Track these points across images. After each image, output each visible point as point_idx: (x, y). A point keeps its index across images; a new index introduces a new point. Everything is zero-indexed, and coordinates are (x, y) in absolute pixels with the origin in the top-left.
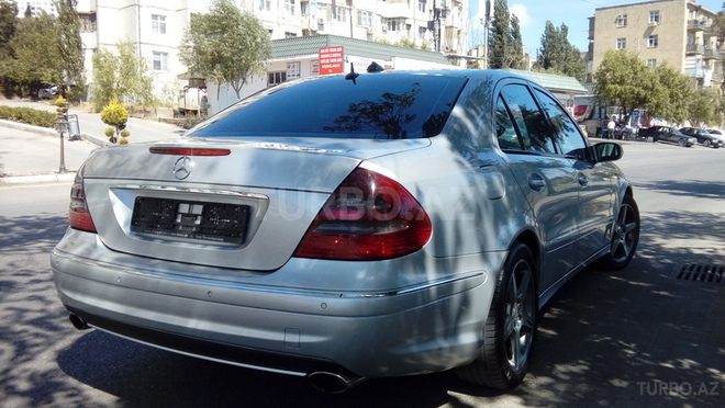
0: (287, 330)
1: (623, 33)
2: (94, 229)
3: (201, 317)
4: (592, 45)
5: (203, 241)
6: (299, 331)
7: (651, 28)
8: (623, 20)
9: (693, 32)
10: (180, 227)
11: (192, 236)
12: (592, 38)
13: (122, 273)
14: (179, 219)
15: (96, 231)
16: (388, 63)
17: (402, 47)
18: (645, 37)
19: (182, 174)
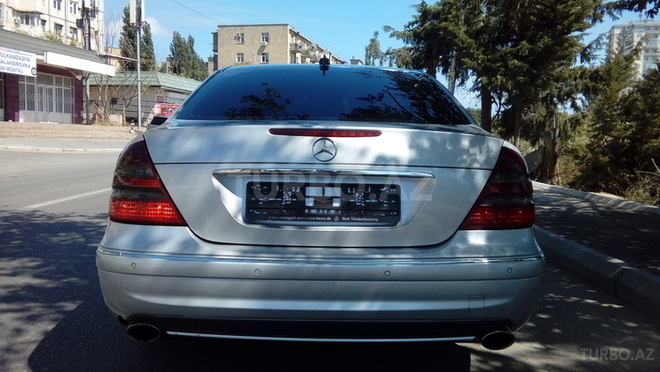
1: (241, 48)
2: (178, 220)
3: (375, 297)
4: (216, 56)
5: (351, 223)
6: (483, 297)
7: (263, 47)
8: (240, 38)
9: (293, 53)
10: (314, 211)
11: (337, 219)
12: (215, 50)
13: (264, 264)
14: (310, 203)
15: (184, 223)
16: (40, 57)
17: (54, 43)
18: (258, 54)
19: (324, 156)
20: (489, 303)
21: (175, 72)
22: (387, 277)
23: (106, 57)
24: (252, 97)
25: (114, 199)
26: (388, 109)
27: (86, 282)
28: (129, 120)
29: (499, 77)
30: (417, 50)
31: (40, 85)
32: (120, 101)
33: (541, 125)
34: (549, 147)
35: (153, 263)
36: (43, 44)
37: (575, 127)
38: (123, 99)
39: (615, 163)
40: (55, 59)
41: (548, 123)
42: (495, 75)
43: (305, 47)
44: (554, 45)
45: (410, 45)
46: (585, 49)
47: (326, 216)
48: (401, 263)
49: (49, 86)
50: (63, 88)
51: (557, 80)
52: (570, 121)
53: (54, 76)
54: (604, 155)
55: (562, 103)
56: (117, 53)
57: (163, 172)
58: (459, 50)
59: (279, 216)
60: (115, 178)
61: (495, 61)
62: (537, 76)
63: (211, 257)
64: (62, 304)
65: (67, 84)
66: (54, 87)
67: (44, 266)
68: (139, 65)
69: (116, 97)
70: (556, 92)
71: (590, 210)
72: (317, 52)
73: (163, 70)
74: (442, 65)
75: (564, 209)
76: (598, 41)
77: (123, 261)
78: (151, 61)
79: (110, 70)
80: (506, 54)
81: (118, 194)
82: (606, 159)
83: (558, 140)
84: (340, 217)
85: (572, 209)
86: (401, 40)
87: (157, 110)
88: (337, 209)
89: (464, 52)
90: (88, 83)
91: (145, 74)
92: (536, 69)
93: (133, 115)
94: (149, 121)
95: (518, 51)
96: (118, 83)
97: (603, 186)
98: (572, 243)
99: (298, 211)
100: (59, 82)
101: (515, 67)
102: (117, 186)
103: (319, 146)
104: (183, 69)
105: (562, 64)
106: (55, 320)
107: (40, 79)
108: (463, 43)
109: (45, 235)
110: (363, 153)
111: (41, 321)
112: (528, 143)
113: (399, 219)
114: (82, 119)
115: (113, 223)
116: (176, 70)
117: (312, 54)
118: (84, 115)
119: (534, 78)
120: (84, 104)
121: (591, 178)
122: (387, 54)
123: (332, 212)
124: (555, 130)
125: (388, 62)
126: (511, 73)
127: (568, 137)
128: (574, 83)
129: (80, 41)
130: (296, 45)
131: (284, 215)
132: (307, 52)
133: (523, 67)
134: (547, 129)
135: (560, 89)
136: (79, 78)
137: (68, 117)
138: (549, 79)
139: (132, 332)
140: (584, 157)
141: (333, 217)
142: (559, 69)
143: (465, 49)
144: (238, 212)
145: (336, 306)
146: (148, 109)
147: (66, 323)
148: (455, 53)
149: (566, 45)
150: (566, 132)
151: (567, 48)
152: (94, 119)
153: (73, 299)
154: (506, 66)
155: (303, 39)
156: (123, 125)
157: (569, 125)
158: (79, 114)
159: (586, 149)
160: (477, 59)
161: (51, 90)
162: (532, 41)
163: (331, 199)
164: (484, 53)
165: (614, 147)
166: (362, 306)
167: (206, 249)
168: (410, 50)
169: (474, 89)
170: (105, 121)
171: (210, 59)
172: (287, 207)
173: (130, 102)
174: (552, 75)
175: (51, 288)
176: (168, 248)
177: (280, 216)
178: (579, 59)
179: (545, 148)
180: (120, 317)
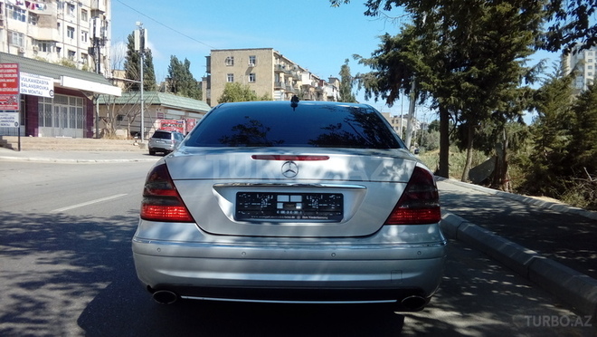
0: (392, 272)
1: (231, 70)
2: (190, 219)
3: (325, 271)
4: (209, 77)
5: (309, 220)
6: (401, 272)
7: (251, 68)
8: (231, 61)
9: (277, 73)
10: (283, 212)
11: (299, 217)
12: (209, 72)
13: (249, 249)
14: (280, 206)
15: (193, 221)
16: (57, 81)
17: (68, 68)
18: (247, 74)
19: (290, 174)
20: (405, 276)
21: (173, 91)
22: (333, 258)
23: (113, 79)
24: (240, 127)
25: (144, 205)
26: (347, 135)
27: (111, 269)
28: (133, 134)
29: (452, 97)
30: (382, 74)
31: (57, 105)
32: (125, 118)
33: (493, 137)
34: (501, 157)
35: (172, 249)
36: (59, 69)
37: (523, 139)
38: (129, 116)
39: (553, 171)
40: (70, 82)
41: (499, 136)
42: (449, 96)
43: (288, 68)
44: (499, 70)
45: (376, 71)
46: (529, 73)
47: (291, 215)
48: (343, 248)
49: (64, 106)
50: (76, 107)
51: (504, 99)
52: (518, 133)
53: (69, 97)
54: (545, 163)
55: (511, 118)
56: (122, 75)
57: (179, 186)
58: (418, 74)
59: (258, 215)
60: (145, 189)
61: (449, 84)
62: (486, 97)
63: (212, 244)
64: (96, 284)
65: (80, 104)
66: (68, 106)
67: (78, 257)
68: (142, 87)
69: (122, 115)
70: (504, 109)
71: (524, 212)
72: (298, 72)
73: (162, 90)
74: (404, 87)
75: (502, 210)
76: (540, 66)
77: (151, 247)
78: (152, 82)
79: (117, 91)
80: (459, 77)
81: (147, 201)
82: (546, 167)
83: (508, 151)
84: (301, 216)
85: (509, 209)
86: (368, 66)
87: (157, 125)
88: (299, 211)
89: (422, 76)
90: (98, 102)
91: (148, 94)
92: (486, 90)
93: (137, 130)
94: (151, 135)
95: (470, 74)
96: (123, 102)
97: (544, 191)
98: (500, 238)
99: (272, 212)
100: (72, 102)
101: (467, 88)
102: (146, 195)
103: (286, 167)
104: (180, 88)
105: (507, 86)
106: (93, 295)
107: (56, 99)
108: (421, 69)
109: (74, 233)
110: (318, 172)
111: (82, 296)
112: (482, 153)
113: (342, 217)
114: (92, 133)
115: (143, 221)
116: (174, 90)
117: (294, 73)
118: (94, 130)
119: (483, 98)
120: (94, 120)
121: (534, 184)
122: (356, 78)
123: (296, 213)
124: (504, 142)
125: (357, 85)
126: (462, 95)
127: (516, 148)
128: (519, 101)
129: (90, 65)
130: (280, 66)
131: (262, 215)
132: (289, 72)
133: (474, 89)
134: (498, 141)
135: (508, 107)
136: (90, 98)
137: (80, 132)
138: (497, 98)
139: (157, 297)
140: (527, 166)
141: (296, 216)
142: (505, 90)
143: (423, 74)
144: (230, 213)
145: (298, 278)
146: (150, 124)
147: (101, 298)
148: (414, 77)
149: (510, 70)
150: (515, 144)
151: (511, 73)
152: (103, 133)
153: (104, 281)
154: (459, 88)
155: (286, 60)
156: (128, 138)
157: (517, 137)
158: (90, 130)
159: (528, 159)
160: (433, 83)
161: (66, 109)
162: (481, 66)
163: (295, 204)
164: (439, 77)
165: (554, 157)
166: (316, 278)
167: (209, 238)
168: (376, 74)
169: (433, 107)
170: (112, 135)
171: (203, 79)
172: (264, 209)
173: (134, 119)
174: (499, 95)
175: (86, 273)
176: (182, 237)
177: (260, 215)
178: (524, 80)
179: (497, 158)
180: (149, 286)
